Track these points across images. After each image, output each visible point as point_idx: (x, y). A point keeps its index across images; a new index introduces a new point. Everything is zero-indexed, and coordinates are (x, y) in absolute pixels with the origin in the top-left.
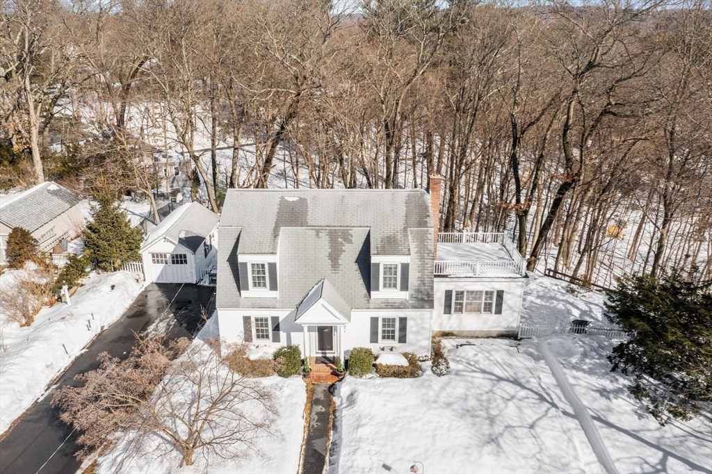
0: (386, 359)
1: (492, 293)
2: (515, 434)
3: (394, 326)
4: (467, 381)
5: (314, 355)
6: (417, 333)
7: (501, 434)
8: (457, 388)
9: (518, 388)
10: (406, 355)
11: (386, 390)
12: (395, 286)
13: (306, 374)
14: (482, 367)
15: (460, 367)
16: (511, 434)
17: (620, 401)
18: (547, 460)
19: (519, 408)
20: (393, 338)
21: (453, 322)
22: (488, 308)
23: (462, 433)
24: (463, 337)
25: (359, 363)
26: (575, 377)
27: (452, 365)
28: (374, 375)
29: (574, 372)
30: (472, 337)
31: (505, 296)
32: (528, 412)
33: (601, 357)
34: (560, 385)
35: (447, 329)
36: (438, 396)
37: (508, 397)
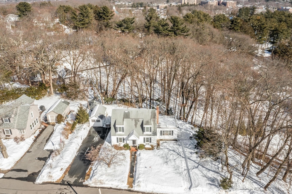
0: (147, 146)
1: (171, 131)
2: (171, 161)
3: (148, 139)
4: (163, 151)
5: (132, 145)
6: (154, 140)
7: (168, 161)
8: (161, 152)
9: (174, 152)
10: (151, 145)
11: (147, 153)
12: (149, 131)
13: (130, 149)
14: (167, 147)
15: (163, 148)
16: (170, 161)
17: (194, 155)
18: (176, 166)
19: (173, 156)
20: (148, 142)
21: (162, 137)
22: (170, 134)
23: (161, 161)
24: (165, 141)
25: (141, 147)
26: (186, 150)
27: (161, 147)
28: (144, 149)
29: (187, 149)
30: (167, 140)
31: (174, 131)
32: (175, 157)
33: (193, 145)
34: (183, 151)
35: (161, 139)
36: (157, 154)
37: (171, 154)
